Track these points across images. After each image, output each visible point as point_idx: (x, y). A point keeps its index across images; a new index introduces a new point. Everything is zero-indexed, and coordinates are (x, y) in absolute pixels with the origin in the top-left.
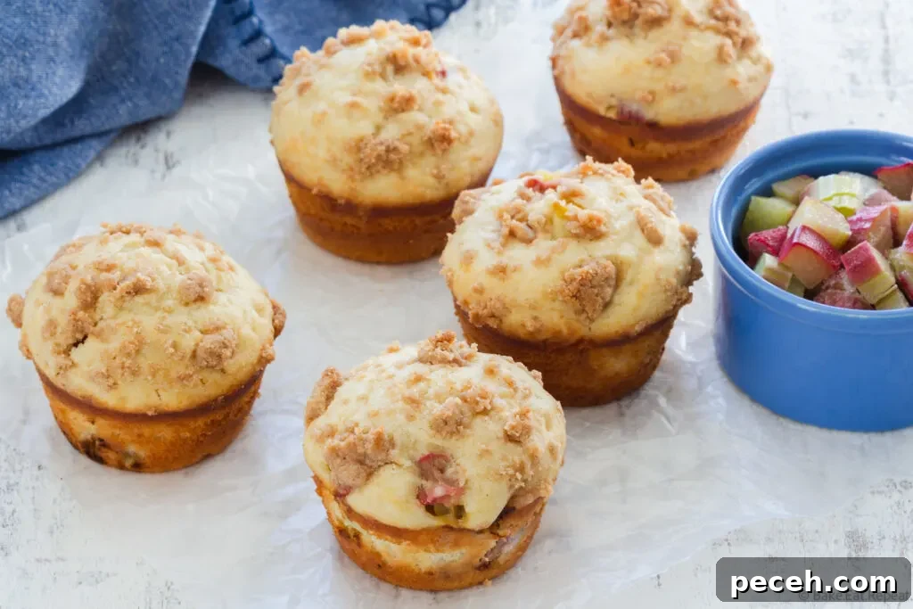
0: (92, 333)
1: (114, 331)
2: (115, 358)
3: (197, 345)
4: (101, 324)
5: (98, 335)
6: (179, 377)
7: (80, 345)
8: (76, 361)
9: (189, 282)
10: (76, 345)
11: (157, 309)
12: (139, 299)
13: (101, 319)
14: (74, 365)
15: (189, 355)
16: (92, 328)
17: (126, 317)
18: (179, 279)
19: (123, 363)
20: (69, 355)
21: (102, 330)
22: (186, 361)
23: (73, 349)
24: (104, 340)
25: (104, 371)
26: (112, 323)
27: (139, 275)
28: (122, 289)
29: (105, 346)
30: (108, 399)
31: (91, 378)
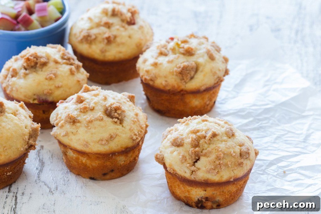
0: (202, 155)
1: (210, 152)
2: (215, 162)
3: (240, 151)
4: (204, 152)
5: (205, 155)
6: (239, 164)
7: (198, 161)
8: (199, 167)
9: (228, 130)
11: (222, 141)
12: (215, 139)
13: (203, 149)
14: (199, 169)
15: (239, 155)
17: (212, 146)
19: (220, 163)
20: (195, 166)
21: (206, 153)
22: (239, 158)
23: (196, 163)
24: (208, 157)
25: (213, 167)
26: (209, 149)
27: (213, 130)
28: (209, 136)
29: (209, 159)
30: (215, 178)
31: (208, 172)
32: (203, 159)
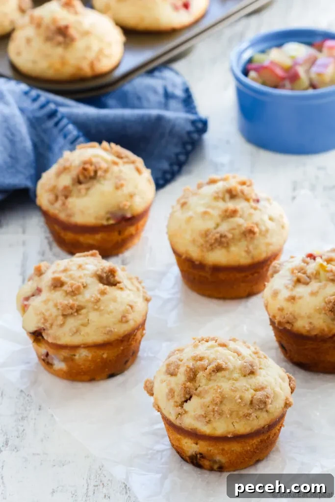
0: (195, 394)
1: (207, 392)
2: (208, 407)
3: (252, 397)
4: (199, 389)
5: (198, 395)
6: (244, 415)
7: (188, 401)
8: (187, 410)
9: (245, 364)
10: (186, 401)
11: (229, 379)
12: (219, 374)
13: (199, 386)
14: (186, 412)
15: (249, 403)
16: (195, 392)
17: (212, 384)
18: (239, 363)
19: (214, 409)
20: (183, 407)
21: (200, 392)
22: (248, 406)
23: (185, 404)
24: (202, 397)
25: (203, 413)
26: (206, 388)
27: (218, 361)
28: (210, 369)
29: (203, 400)
30: (206, 429)
31: (197, 418)
32: (194, 400)
